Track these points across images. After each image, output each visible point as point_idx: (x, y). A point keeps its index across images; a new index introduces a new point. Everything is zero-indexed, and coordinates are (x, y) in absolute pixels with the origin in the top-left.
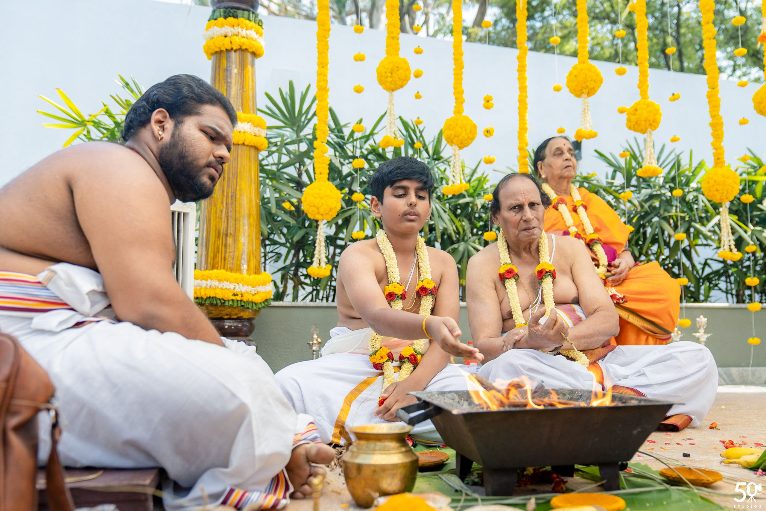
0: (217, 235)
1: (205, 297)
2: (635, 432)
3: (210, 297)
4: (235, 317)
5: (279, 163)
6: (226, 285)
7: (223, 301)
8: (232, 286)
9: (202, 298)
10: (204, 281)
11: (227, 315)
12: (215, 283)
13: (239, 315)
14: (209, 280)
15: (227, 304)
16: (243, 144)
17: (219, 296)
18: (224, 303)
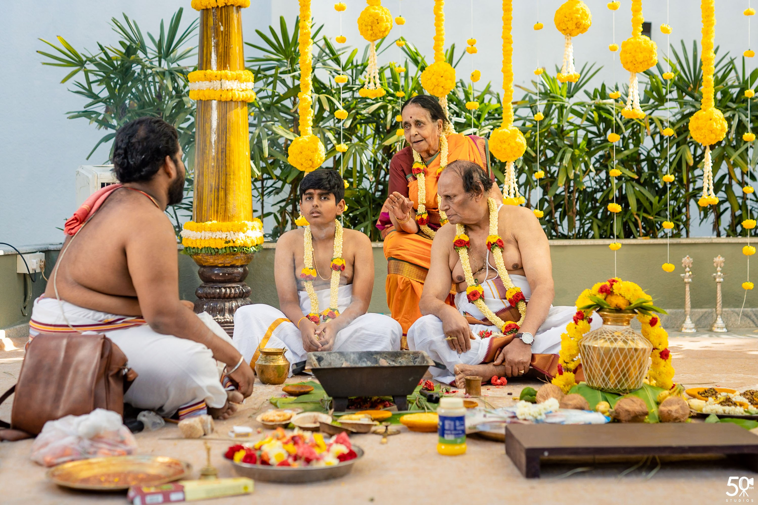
0: (210, 190)
1: (200, 248)
2: (410, 380)
3: (205, 247)
4: (229, 265)
5: (273, 95)
6: (219, 235)
7: (216, 250)
8: (224, 236)
9: (198, 248)
10: (199, 233)
11: (221, 263)
12: (208, 234)
13: (232, 263)
14: (203, 232)
15: (220, 252)
16: (232, 100)
17: (213, 246)
18: (218, 252)
